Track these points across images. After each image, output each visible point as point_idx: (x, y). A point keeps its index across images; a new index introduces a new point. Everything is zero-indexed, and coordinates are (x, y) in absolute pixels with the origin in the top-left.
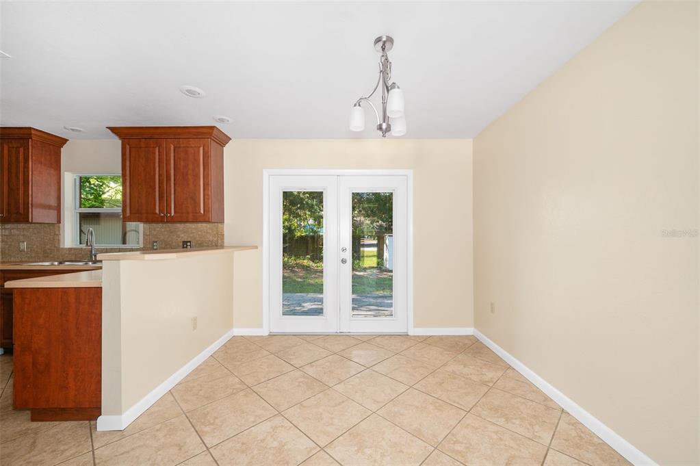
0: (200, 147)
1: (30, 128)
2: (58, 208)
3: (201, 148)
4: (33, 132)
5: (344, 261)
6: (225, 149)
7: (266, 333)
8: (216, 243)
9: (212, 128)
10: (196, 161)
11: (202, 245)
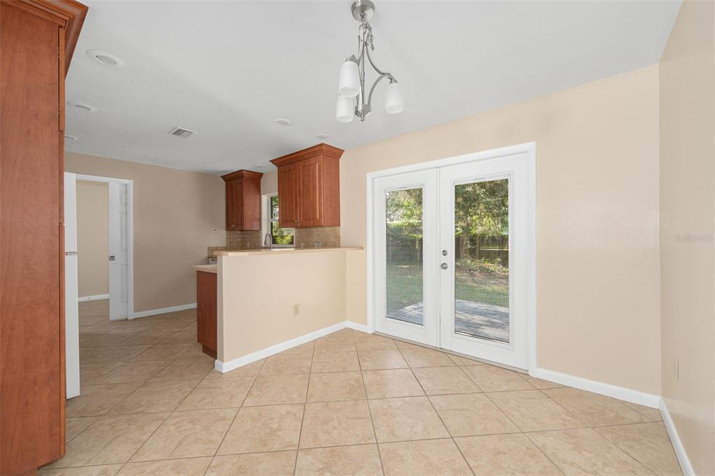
0: (315, 164)
1: (242, 170)
2: (260, 220)
3: (317, 165)
4: (244, 172)
5: (444, 266)
6: (342, 160)
7: (370, 332)
8: (334, 244)
9: (321, 145)
10: (314, 175)
11: (325, 245)
